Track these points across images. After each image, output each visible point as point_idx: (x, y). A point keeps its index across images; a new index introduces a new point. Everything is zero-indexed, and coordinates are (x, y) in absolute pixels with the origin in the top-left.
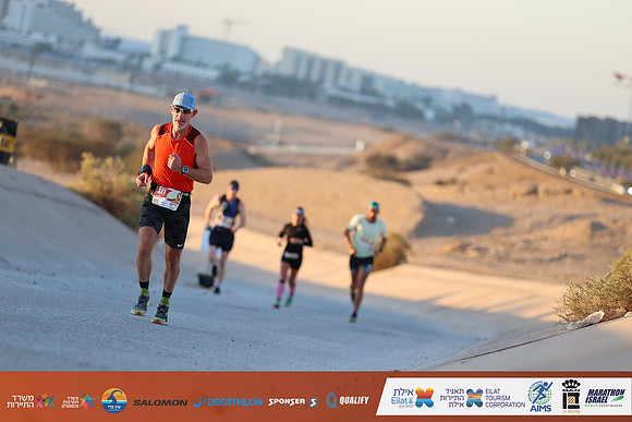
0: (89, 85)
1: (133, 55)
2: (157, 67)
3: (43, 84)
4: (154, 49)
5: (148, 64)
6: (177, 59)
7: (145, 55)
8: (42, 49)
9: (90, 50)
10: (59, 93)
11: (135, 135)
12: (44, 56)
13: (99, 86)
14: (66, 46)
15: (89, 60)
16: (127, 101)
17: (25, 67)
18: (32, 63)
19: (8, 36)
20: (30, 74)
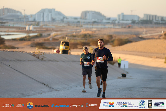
0: (105, 28)
1: (113, 21)
2: (119, 22)
3: (95, 29)
4: (117, 19)
5: (117, 22)
6: (122, 20)
7: (116, 20)
8: (94, 22)
9: (104, 21)
10: (99, 31)
11: (115, 37)
12: (95, 24)
13: (107, 28)
14: (99, 21)
15: (105, 23)
16: (113, 30)
17: (91, 26)
18: (93, 25)
19: (87, 21)
20: (93, 28)
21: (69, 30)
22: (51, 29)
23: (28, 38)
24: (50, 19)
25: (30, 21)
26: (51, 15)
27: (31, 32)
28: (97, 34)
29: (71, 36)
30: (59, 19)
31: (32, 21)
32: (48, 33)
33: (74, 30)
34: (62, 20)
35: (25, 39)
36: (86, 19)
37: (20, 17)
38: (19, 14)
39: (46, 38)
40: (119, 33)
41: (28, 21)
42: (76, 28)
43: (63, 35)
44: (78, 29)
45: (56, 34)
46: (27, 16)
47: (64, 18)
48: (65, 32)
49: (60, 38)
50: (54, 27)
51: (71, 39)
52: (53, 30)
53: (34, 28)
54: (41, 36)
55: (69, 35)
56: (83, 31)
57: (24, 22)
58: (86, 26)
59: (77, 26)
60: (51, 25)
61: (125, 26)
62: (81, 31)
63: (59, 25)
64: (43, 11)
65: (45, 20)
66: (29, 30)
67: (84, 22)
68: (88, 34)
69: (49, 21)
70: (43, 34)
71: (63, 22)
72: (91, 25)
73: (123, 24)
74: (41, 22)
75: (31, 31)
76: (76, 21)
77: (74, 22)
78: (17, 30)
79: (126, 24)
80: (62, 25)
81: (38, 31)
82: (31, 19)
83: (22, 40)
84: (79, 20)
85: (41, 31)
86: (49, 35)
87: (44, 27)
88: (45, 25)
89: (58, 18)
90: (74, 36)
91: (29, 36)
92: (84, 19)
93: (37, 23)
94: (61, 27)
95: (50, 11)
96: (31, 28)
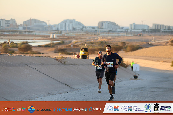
0: (119, 36)
1: (126, 29)
2: (131, 31)
3: (110, 37)
4: (130, 28)
5: (129, 31)
6: (134, 29)
8: (110, 31)
9: (118, 30)
10: (113, 38)
11: (128, 44)
12: (111, 32)
13: (120, 36)
14: (114, 30)
15: (119, 32)
16: (126, 38)
17: (107, 35)
18: (108, 34)
19: (104, 30)
20: (108, 36)
21: (87, 38)
22: (72, 37)
23: (52, 44)
24: (71, 29)
25: (54, 30)
26: (72, 25)
27: (55, 40)
28: (112, 42)
29: (89, 43)
30: (79, 29)
31: (56, 30)
32: (70, 40)
33: (92, 38)
34: (82, 30)
35: (50, 45)
36: (102, 28)
37: (45, 27)
38: (44, 24)
39: (68, 45)
40: (131, 40)
41: (52, 30)
42: (93, 36)
43: (82, 42)
44: (96, 37)
45: (76, 42)
46: (51, 26)
47: (83, 27)
48: (84, 40)
49: (80, 45)
50: (75, 35)
51: (89, 46)
52: (74, 38)
53: (57, 36)
54: (63, 43)
55: (88, 42)
56: (100, 39)
57: (48, 31)
58: (103, 34)
59: (94, 35)
60: (71, 33)
61: (136, 34)
62: (98, 39)
63: (79, 34)
64: (65, 22)
65: (67, 29)
66: (52, 38)
67: (101, 31)
68: (104, 41)
69: (70, 30)
70: (65, 42)
71: (83, 31)
72: (106, 33)
73: (135, 32)
74: (63, 31)
75: (55, 38)
76: (94, 30)
77: (92, 31)
78: (42, 38)
79: (137, 32)
80: (81, 34)
81: (61, 38)
82: (54, 29)
83: (47, 46)
84: (96, 29)
85: (64, 38)
86: (71, 42)
87: (66, 35)
88: (66, 34)
89: (78, 27)
90: (93, 43)
91: (53, 43)
92: (100, 28)
93: (60, 32)
94: (81, 35)
95: (71, 21)
96: (55, 36)
